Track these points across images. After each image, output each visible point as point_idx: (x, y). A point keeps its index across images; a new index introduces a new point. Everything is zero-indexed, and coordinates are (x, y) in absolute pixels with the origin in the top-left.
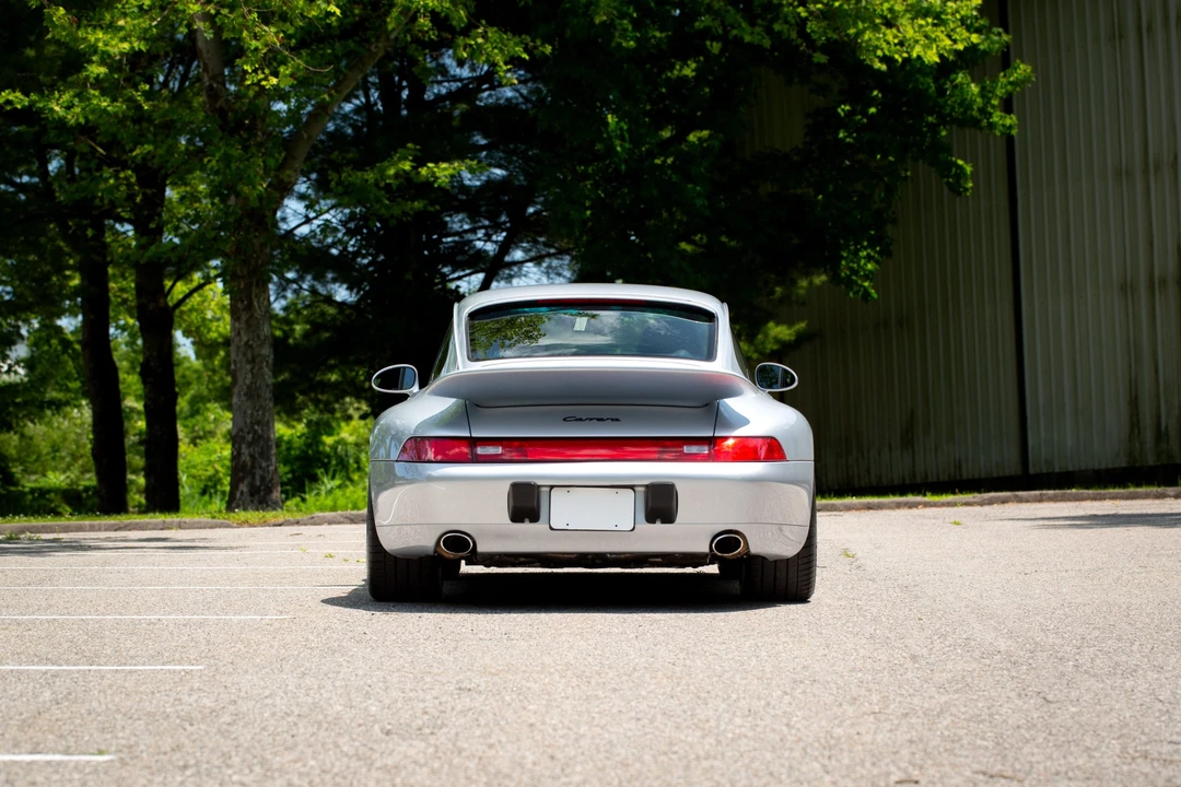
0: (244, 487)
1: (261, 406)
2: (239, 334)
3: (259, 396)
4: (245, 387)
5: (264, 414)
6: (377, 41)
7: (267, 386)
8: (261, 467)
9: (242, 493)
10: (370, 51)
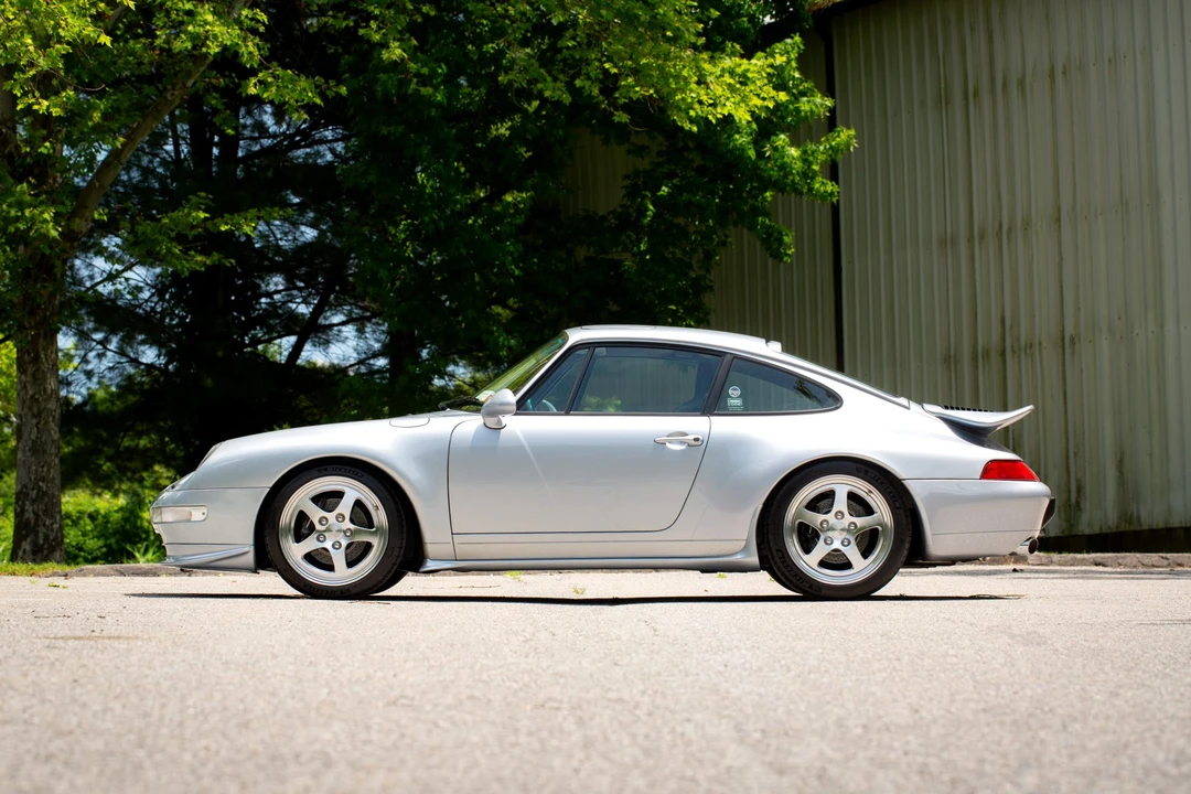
0: (26, 545)
1: (46, 462)
2: (25, 387)
3: (44, 452)
4: (30, 442)
5: (49, 470)
6: (173, 89)
7: (53, 441)
8: (44, 525)
10: (166, 98)
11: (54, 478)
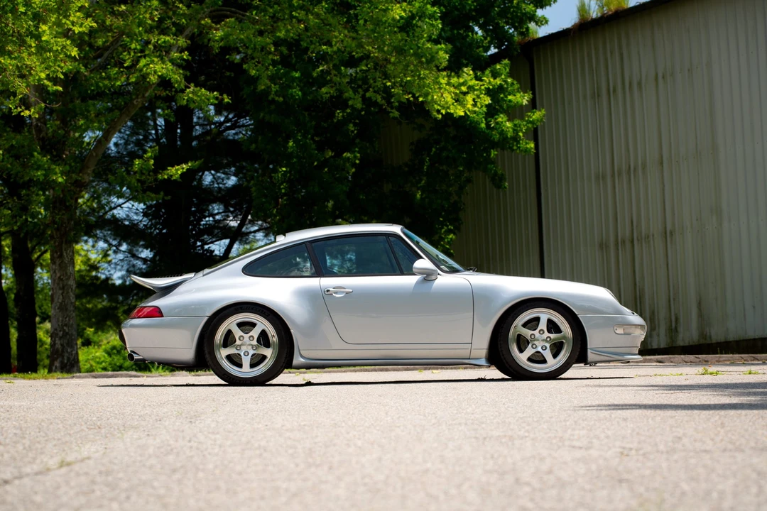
0: (57, 364)
1: (68, 315)
2: (55, 272)
3: (67, 309)
4: (58, 304)
5: (69, 320)
6: (137, 98)
7: (72, 303)
8: (67, 352)
9: (56, 367)
10: (133, 103)
11: (72, 324)
